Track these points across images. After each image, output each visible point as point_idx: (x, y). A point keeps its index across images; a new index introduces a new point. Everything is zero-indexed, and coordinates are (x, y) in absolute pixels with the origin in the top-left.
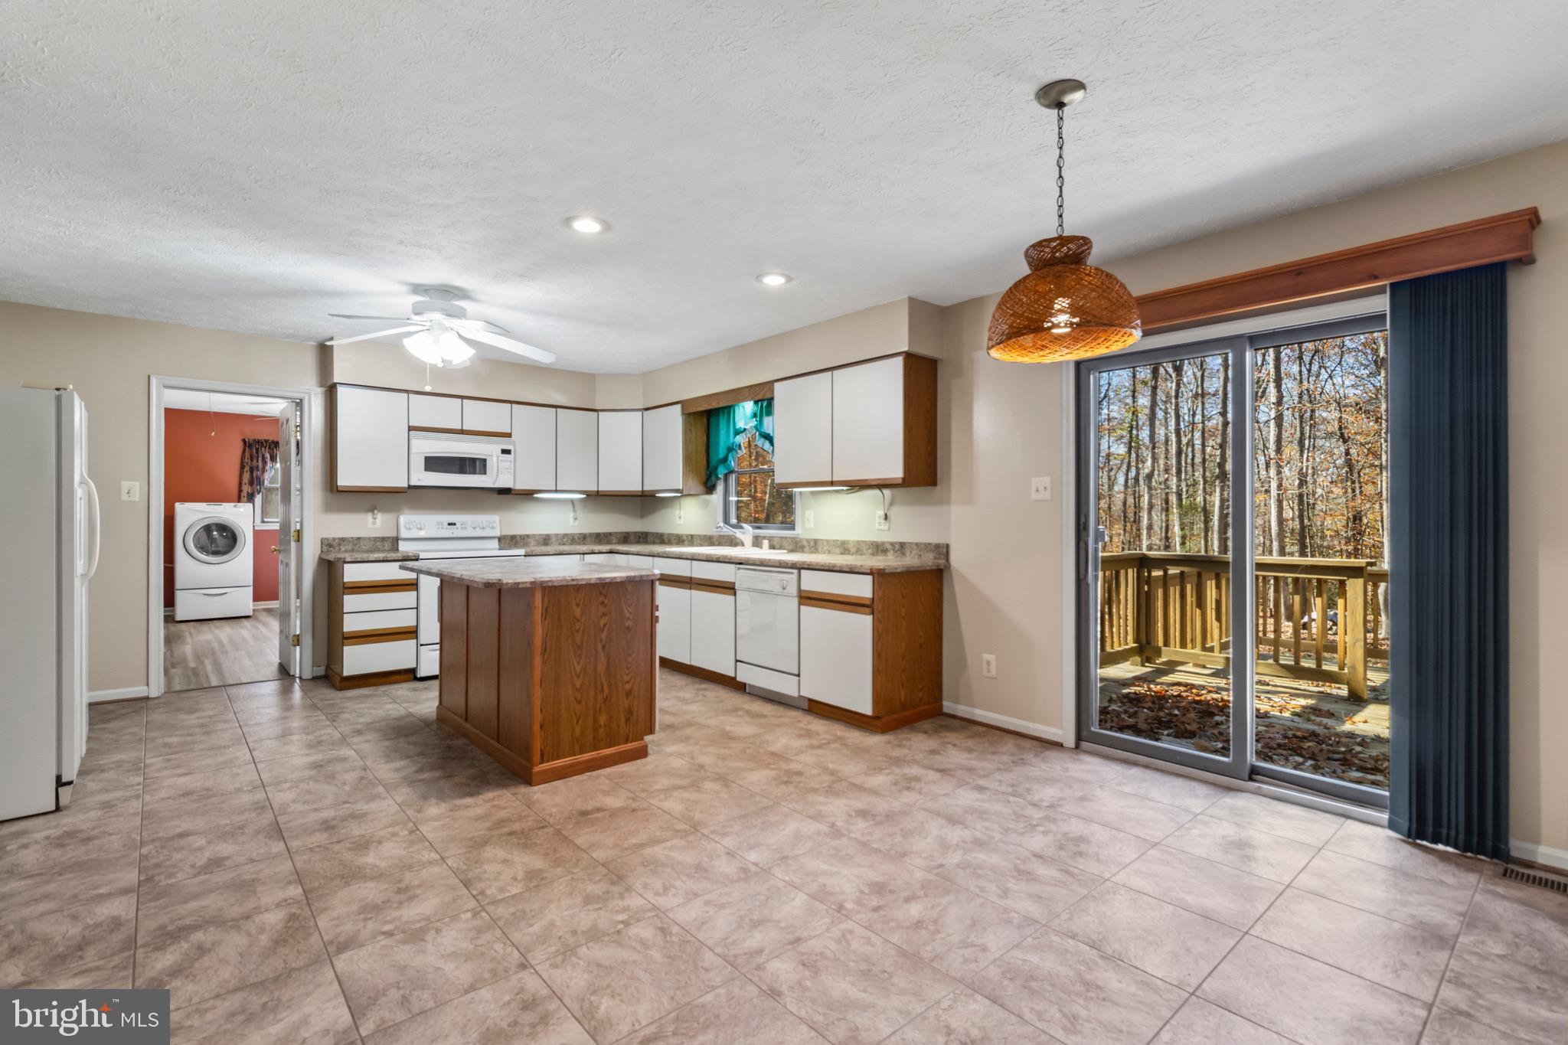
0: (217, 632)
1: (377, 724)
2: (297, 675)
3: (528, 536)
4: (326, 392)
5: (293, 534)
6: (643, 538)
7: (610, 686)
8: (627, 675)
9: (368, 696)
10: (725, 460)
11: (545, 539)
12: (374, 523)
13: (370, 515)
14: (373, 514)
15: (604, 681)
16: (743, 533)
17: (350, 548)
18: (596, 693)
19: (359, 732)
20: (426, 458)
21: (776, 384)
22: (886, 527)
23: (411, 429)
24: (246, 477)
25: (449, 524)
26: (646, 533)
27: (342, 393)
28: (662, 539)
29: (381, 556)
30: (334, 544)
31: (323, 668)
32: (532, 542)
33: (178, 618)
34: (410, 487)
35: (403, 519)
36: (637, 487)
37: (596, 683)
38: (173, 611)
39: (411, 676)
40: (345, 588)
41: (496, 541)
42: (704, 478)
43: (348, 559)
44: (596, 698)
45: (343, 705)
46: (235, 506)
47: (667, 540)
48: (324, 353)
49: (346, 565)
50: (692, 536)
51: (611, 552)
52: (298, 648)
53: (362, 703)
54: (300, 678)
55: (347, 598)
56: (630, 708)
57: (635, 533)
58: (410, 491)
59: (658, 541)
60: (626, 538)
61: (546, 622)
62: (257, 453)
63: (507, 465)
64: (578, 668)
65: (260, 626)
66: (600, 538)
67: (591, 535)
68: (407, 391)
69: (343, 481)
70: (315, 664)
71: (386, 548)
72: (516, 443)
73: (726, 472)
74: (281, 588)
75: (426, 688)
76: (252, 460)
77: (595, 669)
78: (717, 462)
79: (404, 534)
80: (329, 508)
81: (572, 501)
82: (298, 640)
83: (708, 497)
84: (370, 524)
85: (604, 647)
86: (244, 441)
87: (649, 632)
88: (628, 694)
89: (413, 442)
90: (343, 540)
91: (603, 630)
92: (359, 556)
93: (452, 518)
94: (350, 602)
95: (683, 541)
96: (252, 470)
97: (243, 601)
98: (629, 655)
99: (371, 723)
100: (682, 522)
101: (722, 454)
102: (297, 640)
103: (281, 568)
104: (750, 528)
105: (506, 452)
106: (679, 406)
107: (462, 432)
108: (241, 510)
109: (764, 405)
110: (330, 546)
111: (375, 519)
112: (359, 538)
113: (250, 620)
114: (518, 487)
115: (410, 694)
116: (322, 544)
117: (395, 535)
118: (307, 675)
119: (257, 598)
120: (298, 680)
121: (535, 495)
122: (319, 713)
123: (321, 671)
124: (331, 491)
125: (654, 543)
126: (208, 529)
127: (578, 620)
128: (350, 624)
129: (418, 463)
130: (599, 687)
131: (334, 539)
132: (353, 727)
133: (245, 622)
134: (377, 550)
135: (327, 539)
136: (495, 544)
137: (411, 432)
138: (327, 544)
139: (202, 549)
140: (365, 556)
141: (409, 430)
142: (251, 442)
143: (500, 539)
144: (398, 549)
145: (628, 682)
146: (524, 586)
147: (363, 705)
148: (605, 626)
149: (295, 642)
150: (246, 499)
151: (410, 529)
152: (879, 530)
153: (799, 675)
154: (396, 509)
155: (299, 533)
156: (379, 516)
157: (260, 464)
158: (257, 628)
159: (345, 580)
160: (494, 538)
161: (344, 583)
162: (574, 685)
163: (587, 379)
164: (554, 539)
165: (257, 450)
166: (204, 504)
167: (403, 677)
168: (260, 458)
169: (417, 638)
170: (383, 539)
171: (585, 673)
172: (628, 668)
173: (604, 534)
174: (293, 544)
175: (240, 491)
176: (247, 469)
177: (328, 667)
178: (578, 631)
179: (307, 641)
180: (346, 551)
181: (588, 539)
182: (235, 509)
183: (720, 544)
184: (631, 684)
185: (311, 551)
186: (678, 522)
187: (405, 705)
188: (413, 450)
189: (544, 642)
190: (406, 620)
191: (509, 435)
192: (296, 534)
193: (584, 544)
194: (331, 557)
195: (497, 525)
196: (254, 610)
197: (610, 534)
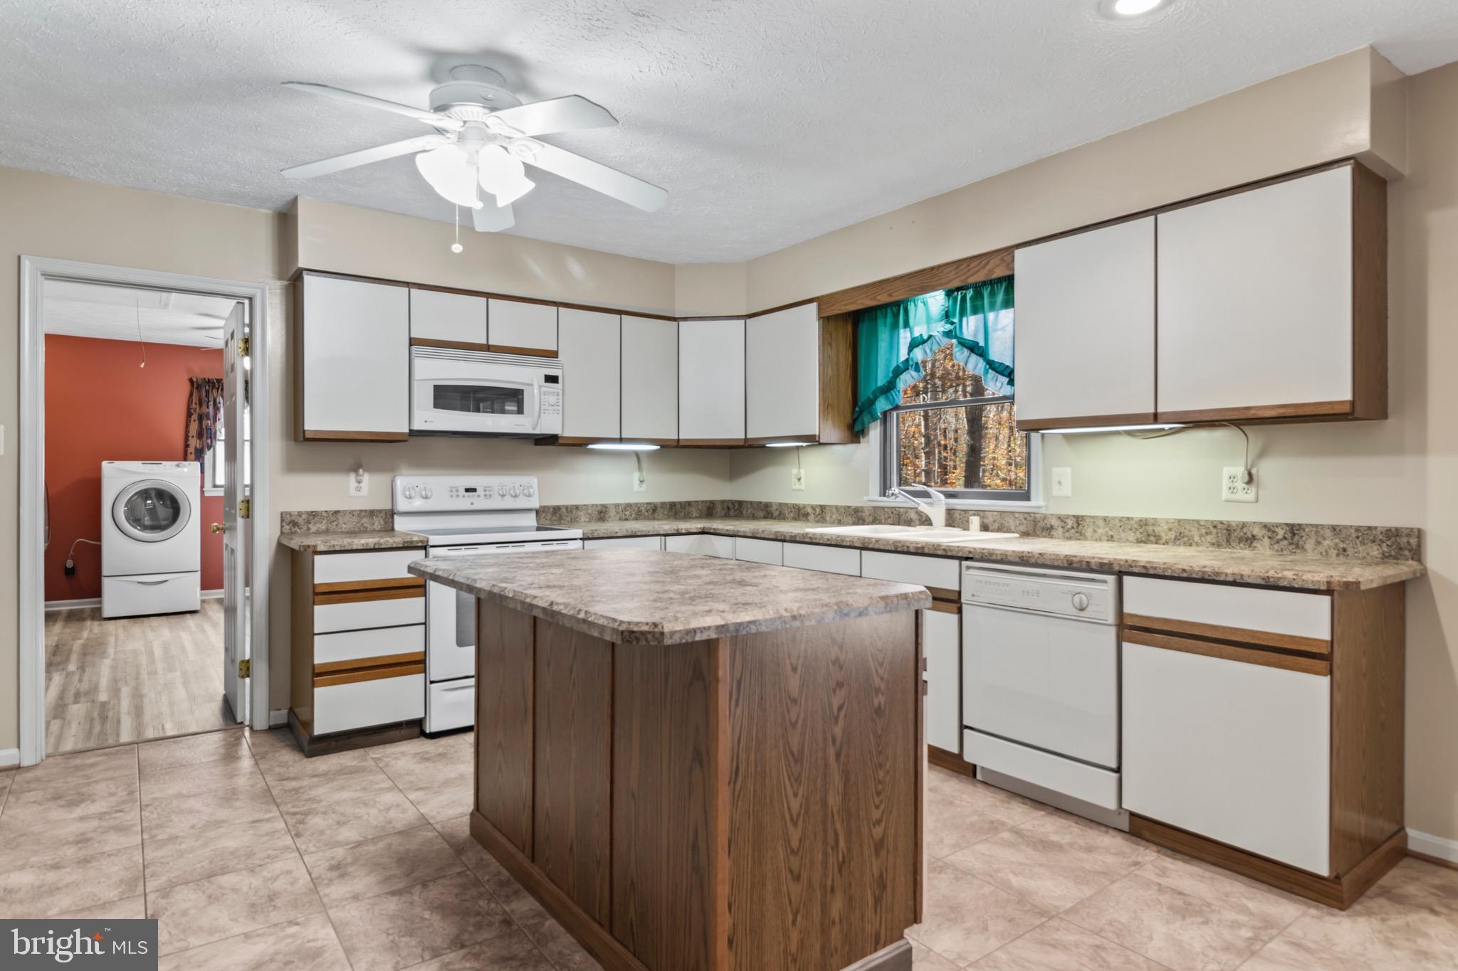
0: (151, 635)
1: (371, 848)
2: (247, 723)
3: (577, 507)
4: (287, 287)
5: (239, 505)
6: (735, 509)
7: (849, 833)
8: (877, 807)
9: (352, 771)
10: (890, 386)
11: (601, 512)
12: (358, 489)
13: (352, 477)
14: (358, 475)
15: (838, 826)
16: (931, 504)
17: (323, 527)
18: (825, 854)
19: (339, 869)
20: (436, 388)
21: (1017, 252)
22: (1251, 496)
23: (413, 342)
24: (194, 427)
25: (467, 490)
26: (740, 503)
27: (311, 284)
28: (766, 511)
29: (370, 541)
30: (300, 521)
31: (285, 712)
32: (583, 517)
33: (106, 614)
34: (413, 433)
35: (401, 482)
36: (737, 434)
37: (825, 831)
38: (100, 602)
39: (417, 730)
40: (316, 594)
41: (533, 515)
42: (849, 419)
43: (321, 548)
44: (825, 864)
45: (313, 793)
46: (178, 466)
47: (776, 514)
48: (285, 220)
49: (317, 558)
50: (823, 508)
51: (703, 532)
52: (247, 680)
53: (342, 788)
54: (251, 728)
55: (318, 610)
56: (881, 876)
57: (723, 502)
58: (413, 440)
59: (761, 514)
60: (710, 510)
61: (739, 711)
62: (207, 396)
63: (552, 399)
64: (795, 804)
65: (207, 626)
66: (676, 510)
67: (663, 504)
68: (407, 284)
69: (314, 422)
70: (272, 706)
71: (377, 526)
72: (564, 367)
73: (888, 407)
74: (226, 574)
75: (442, 756)
76: (201, 405)
77: (824, 804)
78: (874, 392)
79: (402, 505)
80: (292, 466)
81: (637, 455)
82: (248, 669)
83: (851, 447)
84: (353, 492)
85: (838, 755)
86: (191, 380)
87: (911, 716)
88: (879, 846)
89: (418, 363)
90: (313, 514)
91: (837, 719)
92: (338, 542)
93: (471, 481)
94: (324, 616)
95: (807, 515)
96: (201, 418)
97: (188, 590)
98: (881, 766)
99: (359, 844)
100: (803, 487)
101: (881, 381)
102: (246, 669)
103: (225, 554)
104: (942, 497)
105: (552, 379)
106: (814, 306)
107: (487, 348)
108: (185, 470)
109: (968, 297)
110: (294, 524)
111: (359, 482)
112: (337, 512)
113: (196, 616)
114: (566, 434)
115: (419, 768)
116: (282, 521)
117: (389, 507)
118: (261, 724)
119: (205, 586)
120: (247, 732)
121: (590, 446)
122: (275, 813)
123: (281, 716)
124: (296, 440)
125: (753, 517)
126: (145, 494)
127: (794, 701)
128: (325, 652)
129: (424, 396)
130: (831, 840)
131: (300, 514)
132: (329, 854)
133: (190, 621)
134: (361, 532)
135: (290, 514)
136: (531, 520)
137: (413, 348)
138: (290, 522)
139: (135, 520)
140: (346, 542)
141: (411, 345)
142: (200, 381)
143: (537, 512)
144: (393, 529)
145: (879, 822)
146: (704, 636)
147: (345, 795)
148: (840, 708)
149: (244, 672)
150: (193, 456)
151: (410, 498)
152: (1227, 501)
153: (1118, 770)
154: (390, 468)
155: (248, 503)
156: (366, 478)
157: (211, 410)
158: (203, 631)
159: (317, 581)
160: (530, 510)
161: (314, 586)
162: (788, 842)
163: (665, 271)
164: (612, 512)
165: (207, 392)
166: (139, 463)
167: (404, 732)
168: (211, 403)
169: (425, 671)
170: (372, 513)
171: (807, 812)
172: (878, 793)
173: (681, 503)
174: (240, 522)
175: (187, 446)
176: (195, 417)
177: (291, 711)
178: (794, 725)
179: (261, 670)
180: (318, 533)
181: (660, 510)
182: (179, 469)
183: (875, 521)
184: (883, 825)
185: (266, 533)
186: (797, 487)
187: (413, 796)
188: (418, 374)
189: (735, 756)
190: (409, 643)
191: (554, 354)
192: (243, 506)
193: (654, 519)
194: (295, 543)
195: (535, 490)
196: (203, 602)
197: (689, 503)
